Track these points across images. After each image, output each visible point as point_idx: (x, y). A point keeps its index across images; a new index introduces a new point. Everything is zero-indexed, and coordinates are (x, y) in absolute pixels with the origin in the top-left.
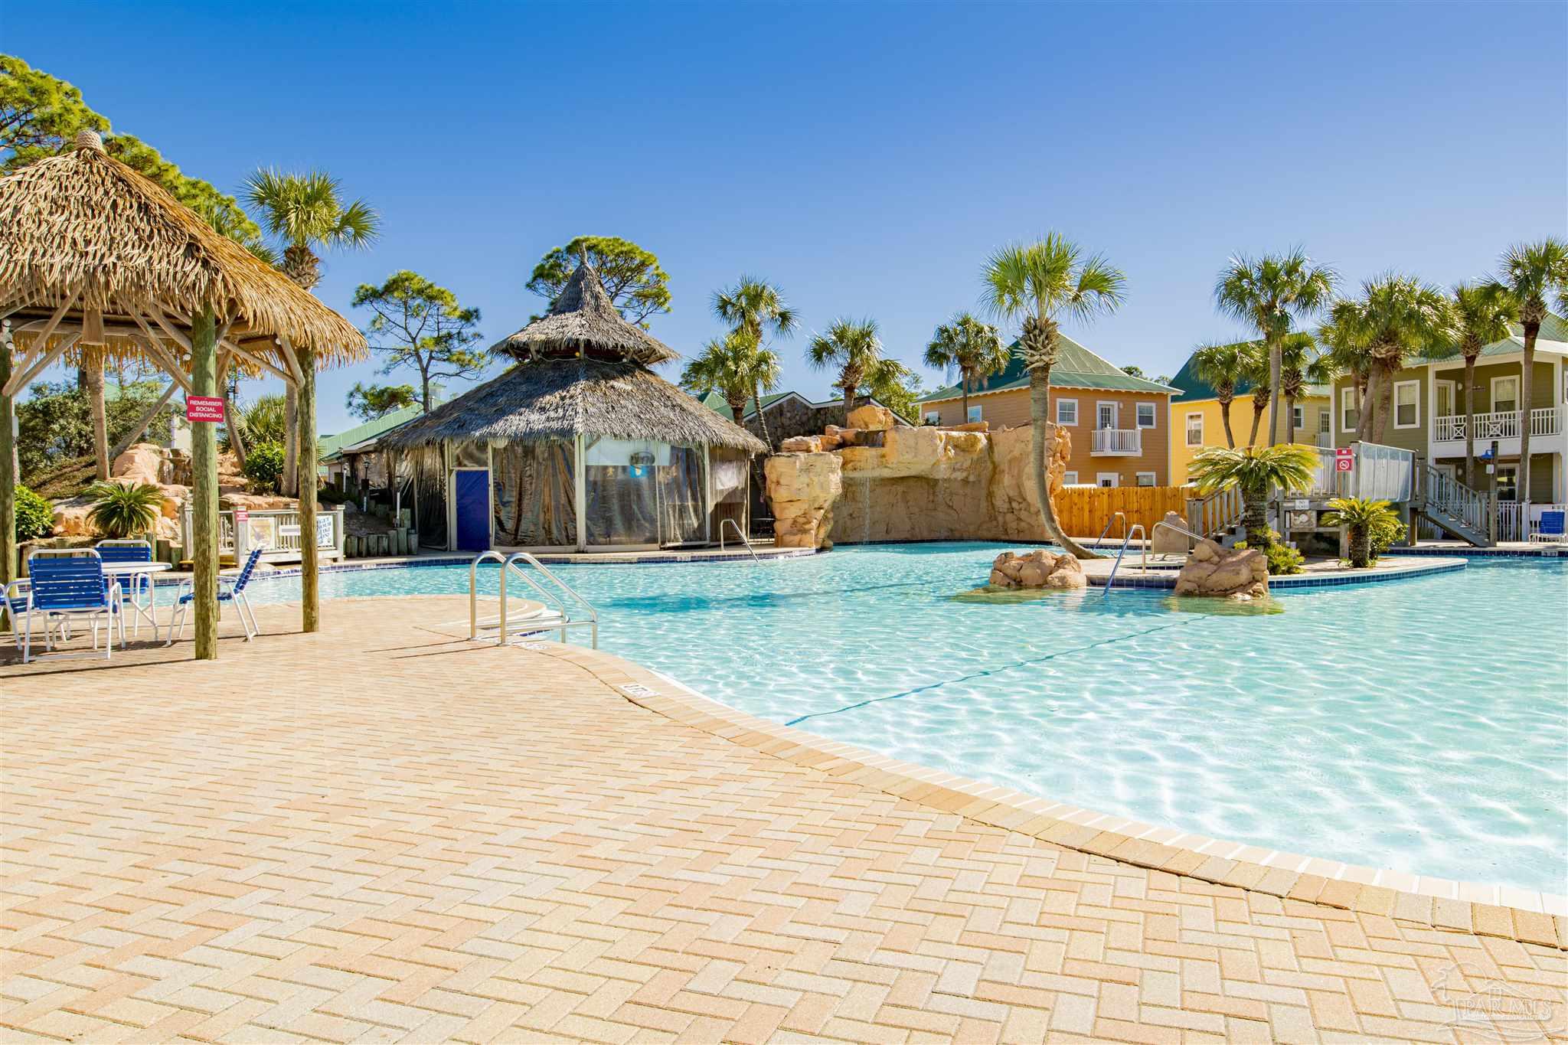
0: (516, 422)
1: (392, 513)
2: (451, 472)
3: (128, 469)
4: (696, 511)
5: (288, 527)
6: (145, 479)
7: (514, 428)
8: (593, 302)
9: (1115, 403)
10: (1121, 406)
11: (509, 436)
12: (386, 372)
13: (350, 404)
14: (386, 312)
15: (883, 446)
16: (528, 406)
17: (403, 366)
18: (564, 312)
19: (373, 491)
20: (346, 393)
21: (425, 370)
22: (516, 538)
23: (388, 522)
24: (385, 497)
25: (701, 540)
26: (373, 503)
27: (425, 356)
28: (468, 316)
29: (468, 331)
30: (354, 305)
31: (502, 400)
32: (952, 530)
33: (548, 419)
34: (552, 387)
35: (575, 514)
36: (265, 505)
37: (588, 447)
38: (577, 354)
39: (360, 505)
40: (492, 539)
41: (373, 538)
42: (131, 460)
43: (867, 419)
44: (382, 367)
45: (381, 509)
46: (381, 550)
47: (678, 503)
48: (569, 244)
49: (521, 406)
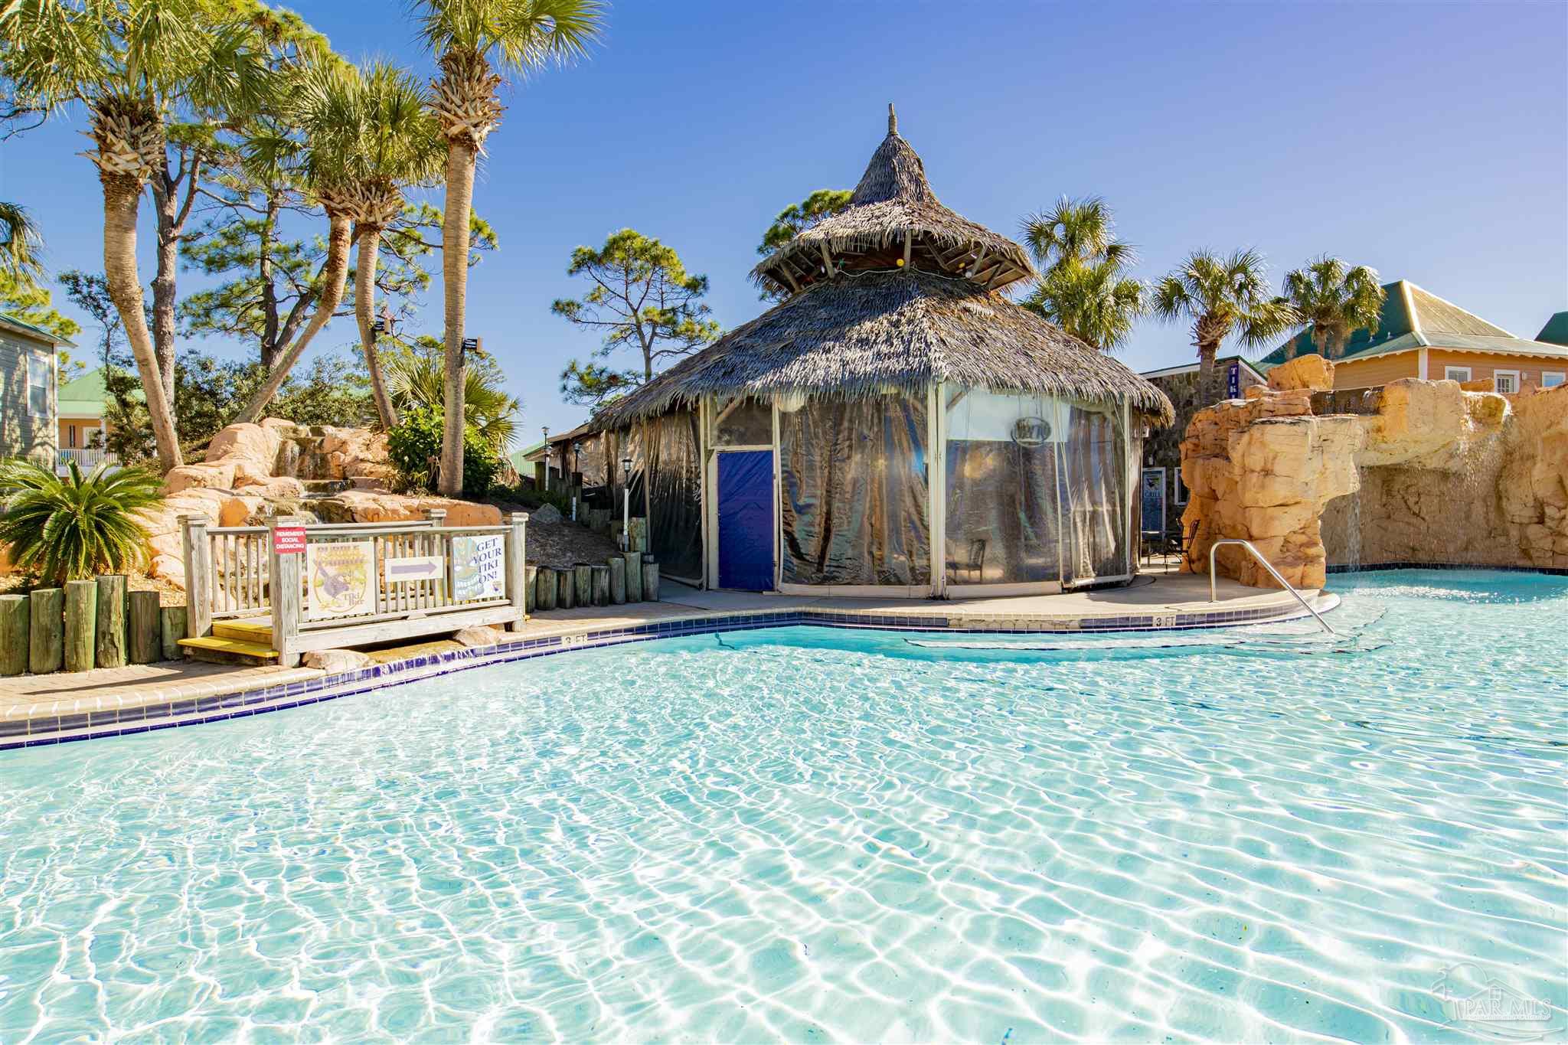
0: (824, 363)
1: (615, 524)
2: (709, 453)
3: (226, 452)
4: (1113, 521)
5: (409, 561)
6: (240, 467)
7: (821, 373)
8: (913, 188)
9: (1517, 373)
10: (1525, 377)
11: (816, 387)
12: (605, 353)
13: (565, 388)
14: (604, 280)
15: (1377, 412)
16: (836, 339)
17: (624, 345)
18: (871, 202)
19: (589, 491)
20: (560, 373)
21: (647, 348)
22: (820, 570)
23: (609, 541)
24: (604, 498)
25: (1118, 572)
26: (586, 506)
27: (647, 330)
28: (696, 286)
29: (695, 303)
30: (571, 272)
31: (790, 333)
32: (1414, 549)
33: (879, 355)
34: (871, 310)
35: (927, 528)
36: (403, 512)
37: (951, 403)
38: (900, 262)
39: (566, 511)
40: (778, 571)
41: (584, 572)
42: (232, 440)
43: (1306, 377)
44: (601, 348)
45: (599, 516)
46: (597, 595)
47: (1089, 508)
48: (806, 199)
49: (825, 339)
